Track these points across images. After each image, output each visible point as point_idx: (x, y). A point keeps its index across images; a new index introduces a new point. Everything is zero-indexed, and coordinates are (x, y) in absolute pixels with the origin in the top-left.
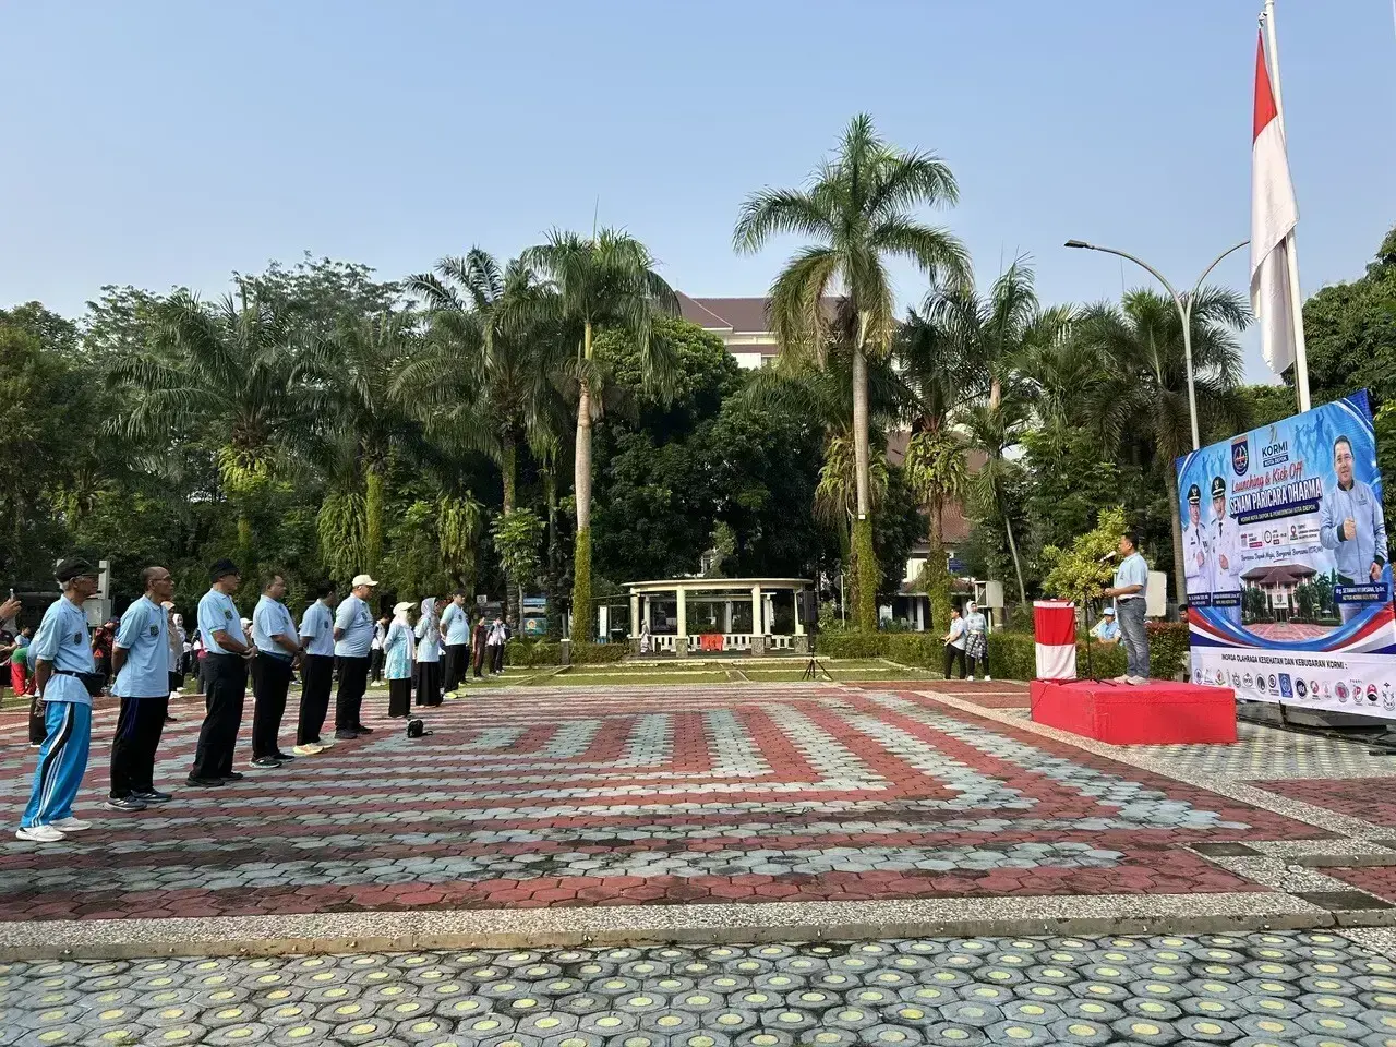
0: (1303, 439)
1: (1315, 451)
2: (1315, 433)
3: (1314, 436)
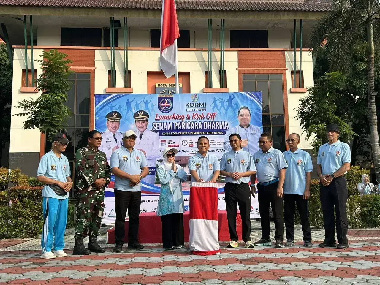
0: (219, 104)
1: (227, 111)
2: (228, 103)
3: (226, 104)
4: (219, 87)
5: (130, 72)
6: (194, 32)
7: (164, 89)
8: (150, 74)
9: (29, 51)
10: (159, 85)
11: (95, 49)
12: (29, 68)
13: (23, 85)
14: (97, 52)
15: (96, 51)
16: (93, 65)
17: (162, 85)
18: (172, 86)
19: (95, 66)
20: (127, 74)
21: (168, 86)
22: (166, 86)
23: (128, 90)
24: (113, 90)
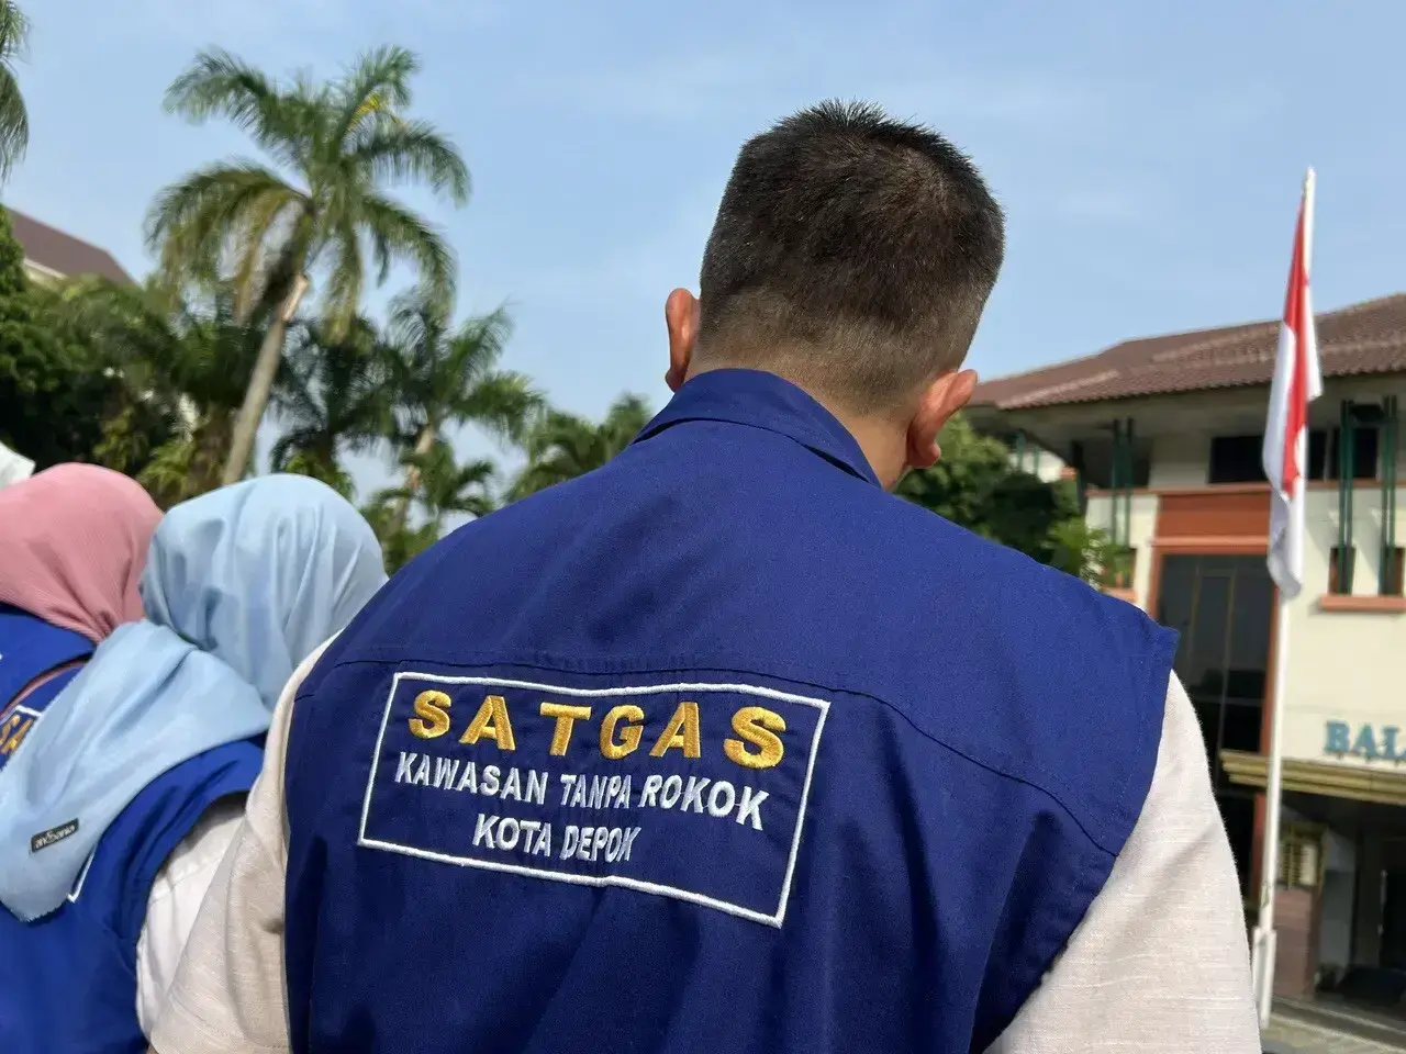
5: (1399, 551)
9: (1121, 502)
12: (1121, 543)
20: (1392, 558)
23: (1391, 601)
24: (1340, 600)
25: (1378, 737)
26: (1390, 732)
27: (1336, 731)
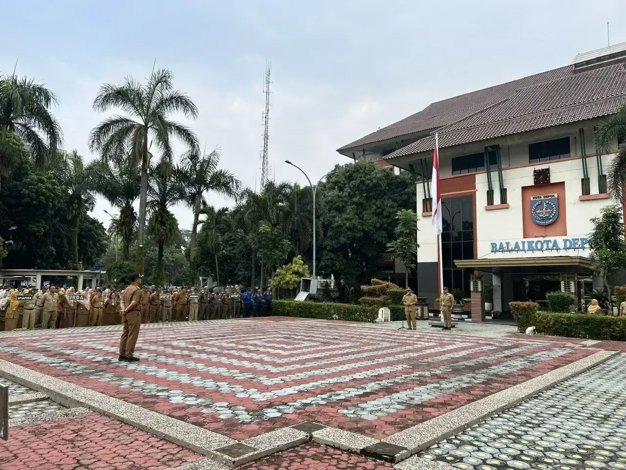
4: (598, 193)
5: (506, 189)
6: (575, 137)
7: (538, 201)
8: (524, 188)
9: (426, 184)
10: (534, 198)
11: (475, 174)
12: (427, 197)
13: (424, 211)
14: (477, 177)
15: (476, 175)
16: (474, 187)
17: (536, 198)
18: (546, 197)
19: (477, 189)
20: (503, 192)
21: (543, 198)
22: (541, 197)
23: (504, 206)
24: (491, 207)
25: (505, 245)
26: (508, 244)
27: (494, 245)
